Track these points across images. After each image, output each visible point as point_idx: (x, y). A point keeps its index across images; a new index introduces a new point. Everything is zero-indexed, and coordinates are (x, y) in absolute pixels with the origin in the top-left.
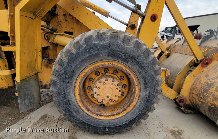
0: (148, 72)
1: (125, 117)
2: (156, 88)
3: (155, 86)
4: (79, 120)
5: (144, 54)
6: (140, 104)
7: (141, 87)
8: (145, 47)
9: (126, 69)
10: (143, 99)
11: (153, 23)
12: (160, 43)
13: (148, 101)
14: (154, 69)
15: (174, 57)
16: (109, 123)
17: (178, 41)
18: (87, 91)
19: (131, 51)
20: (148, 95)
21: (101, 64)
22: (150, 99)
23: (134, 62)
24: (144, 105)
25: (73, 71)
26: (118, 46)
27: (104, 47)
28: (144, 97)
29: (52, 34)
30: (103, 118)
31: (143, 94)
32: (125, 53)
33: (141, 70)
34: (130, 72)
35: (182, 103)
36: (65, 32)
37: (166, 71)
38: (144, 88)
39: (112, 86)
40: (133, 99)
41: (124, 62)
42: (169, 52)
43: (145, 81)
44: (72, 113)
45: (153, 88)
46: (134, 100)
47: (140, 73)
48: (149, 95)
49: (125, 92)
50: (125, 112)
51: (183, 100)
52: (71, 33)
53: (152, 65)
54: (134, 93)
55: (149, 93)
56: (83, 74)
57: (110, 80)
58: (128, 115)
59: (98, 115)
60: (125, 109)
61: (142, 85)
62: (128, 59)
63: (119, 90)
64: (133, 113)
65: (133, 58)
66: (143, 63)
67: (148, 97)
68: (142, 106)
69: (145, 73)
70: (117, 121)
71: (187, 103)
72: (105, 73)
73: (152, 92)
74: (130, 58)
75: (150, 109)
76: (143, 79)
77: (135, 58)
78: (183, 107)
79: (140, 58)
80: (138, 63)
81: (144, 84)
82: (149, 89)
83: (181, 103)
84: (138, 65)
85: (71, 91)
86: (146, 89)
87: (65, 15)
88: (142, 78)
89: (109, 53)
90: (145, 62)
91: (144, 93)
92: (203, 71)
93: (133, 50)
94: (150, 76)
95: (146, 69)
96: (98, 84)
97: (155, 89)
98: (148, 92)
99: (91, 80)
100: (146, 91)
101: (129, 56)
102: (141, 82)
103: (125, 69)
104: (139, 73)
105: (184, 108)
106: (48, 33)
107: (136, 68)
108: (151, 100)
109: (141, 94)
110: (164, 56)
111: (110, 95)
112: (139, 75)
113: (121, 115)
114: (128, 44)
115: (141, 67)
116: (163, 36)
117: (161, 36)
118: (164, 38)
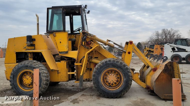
1: (119, 89)
3: (128, 77)
4: (102, 89)
5: (123, 66)
11: (129, 54)
13: (126, 82)
14: (127, 71)
16: (113, 92)
18: (105, 79)
21: (110, 69)
24: (125, 84)
25: (101, 71)
26: (115, 64)
27: (111, 64)
29: (92, 59)
30: (110, 89)
32: (117, 65)
34: (119, 72)
36: (95, 58)
37: (138, 73)
39: (113, 77)
40: (121, 82)
41: (117, 68)
42: (148, 65)
44: (99, 87)
47: (122, 72)
49: (119, 80)
50: (119, 87)
51: (149, 87)
52: (97, 58)
54: (122, 79)
56: (104, 72)
57: (113, 74)
58: (120, 88)
59: (109, 88)
60: (119, 86)
61: (124, 76)
63: (116, 78)
64: (122, 87)
70: (116, 91)
71: (151, 89)
72: (111, 73)
85: (100, 78)
87: (95, 51)
89: (112, 66)
90: (124, 68)
91: (125, 79)
94: (126, 73)
96: (109, 76)
98: (126, 79)
99: (106, 75)
103: (117, 70)
106: (89, 58)
108: (128, 82)
111: (113, 80)
113: (117, 88)
114: (118, 63)
115: (123, 70)
116: (174, 48)
117: (172, 48)
118: (175, 50)
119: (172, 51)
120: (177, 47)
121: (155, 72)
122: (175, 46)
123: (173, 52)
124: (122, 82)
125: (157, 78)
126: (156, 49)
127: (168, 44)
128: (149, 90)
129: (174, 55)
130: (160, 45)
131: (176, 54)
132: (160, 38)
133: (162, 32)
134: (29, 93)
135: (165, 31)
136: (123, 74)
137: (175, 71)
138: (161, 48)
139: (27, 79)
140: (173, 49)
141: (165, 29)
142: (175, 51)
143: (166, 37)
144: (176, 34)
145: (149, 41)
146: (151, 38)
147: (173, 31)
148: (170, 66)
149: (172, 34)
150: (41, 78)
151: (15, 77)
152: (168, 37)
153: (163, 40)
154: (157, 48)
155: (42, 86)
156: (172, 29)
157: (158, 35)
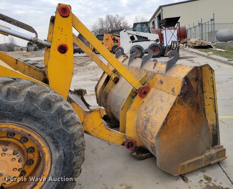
0: (54, 126)
2: (72, 144)
3: (69, 141)
5: (42, 105)
6: (55, 170)
7: (51, 148)
8: (45, 95)
9: (22, 129)
10: (57, 162)
11: (63, 55)
12: (101, 65)
13: (65, 163)
14: (62, 120)
15: (122, 83)
17: (125, 59)
19: (21, 106)
20: (63, 155)
22: (68, 160)
23: (30, 118)
24: (60, 170)
28: (59, 159)
31: (56, 157)
33: (43, 127)
34: (28, 132)
35: (132, 147)
37: (100, 110)
38: (54, 148)
39: (4, 158)
41: (15, 121)
42: (116, 76)
43: (54, 139)
45: (67, 145)
46: (46, 167)
47: (43, 130)
48: (65, 155)
49: (34, 157)
51: (132, 143)
53: (58, 117)
54: (43, 158)
55: (64, 152)
61: (51, 145)
62: (19, 117)
63: (17, 160)
65: (26, 115)
66: (43, 118)
67: (63, 158)
68: (59, 173)
69: (50, 129)
71: (138, 146)
73: (67, 150)
74: (22, 116)
75: (73, 172)
76: (49, 137)
77: (30, 114)
78: (135, 152)
79: (38, 112)
80: (36, 119)
81: (53, 143)
82: (61, 148)
83: (130, 147)
84: (37, 121)
86: (58, 149)
88: (48, 135)
90: (46, 115)
91: (57, 155)
92: (143, 102)
93: (25, 104)
94: (58, 131)
95: (50, 124)
97: (70, 145)
98: (61, 152)
100: (59, 151)
101: (20, 113)
102: (48, 142)
103: (19, 129)
104: (41, 131)
105: (137, 153)
107: (36, 126)
108: (70, 161)
109: (53, 157)
110: (111, 82)
112: (43, 133)
114: (16, 98)
115: (43, 123)
116: (133, 36)
117: (130, 37)
118: (135, 39)
119: (131, 41)
120: (137, 34)
121: (145, 100)
122: (134, 33)
123: (133, 42)
124: (48, 168)
125: (164, 124)
126: (106, 39)
127: (125, 31)
128: (133, 148)
129: (134, 46)
130: (111, 34)
131: (136, 46)
132: (105, 26)
133: (107, 20)
135: (110, 18)
136: (47, 138)
137: (205, 94)
138: (113, 38)
140: (132, 38)
141: (109, 16)
142: (134, 41)
143: (111, 25)
144: (122, 22)
145: (93, 31)
146: (94, 27)
147: (119, 18)
148: (197, 79)
149: (117, 21)
152: (114, 26)
153: (109, 29)
154: (108, 38)
156: (117, 15)
157: (102, 22)
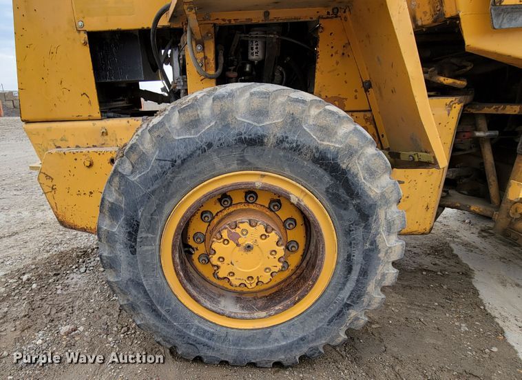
134: (264, 342)
139: (249, 248)
150: (373, 243)
151: (142, 234)
155: (371, 299)
